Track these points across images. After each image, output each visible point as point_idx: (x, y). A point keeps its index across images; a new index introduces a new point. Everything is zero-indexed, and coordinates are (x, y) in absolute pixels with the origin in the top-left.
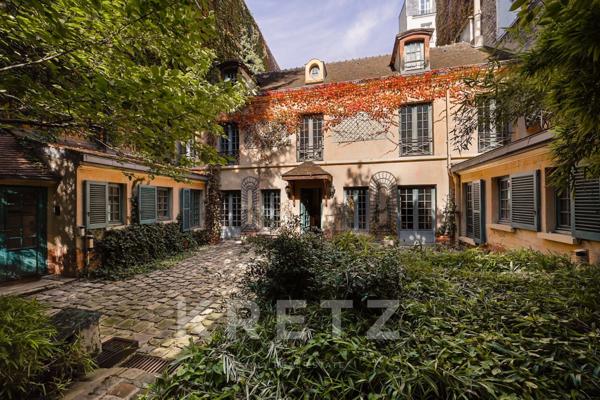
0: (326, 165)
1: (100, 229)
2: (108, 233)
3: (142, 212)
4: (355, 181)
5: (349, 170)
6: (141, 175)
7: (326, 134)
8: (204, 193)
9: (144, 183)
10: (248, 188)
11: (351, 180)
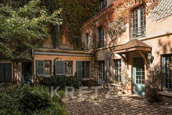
0: (146, 39)
1: (41, 76)
2: (44, 78)
3: (57, 71)
4: (165, 48)
5: (160, 41)
6: (57, 57)
7: (147, 17)
8: (91, 62)
9: (59, 60)
10: (108, 59)
11: (161, 48)
